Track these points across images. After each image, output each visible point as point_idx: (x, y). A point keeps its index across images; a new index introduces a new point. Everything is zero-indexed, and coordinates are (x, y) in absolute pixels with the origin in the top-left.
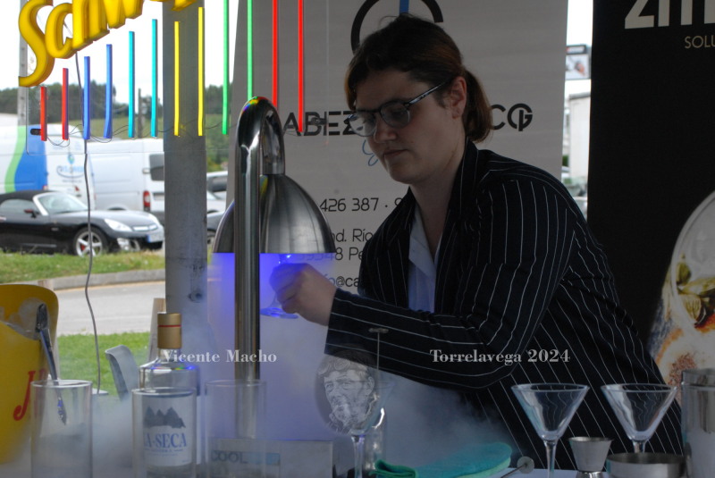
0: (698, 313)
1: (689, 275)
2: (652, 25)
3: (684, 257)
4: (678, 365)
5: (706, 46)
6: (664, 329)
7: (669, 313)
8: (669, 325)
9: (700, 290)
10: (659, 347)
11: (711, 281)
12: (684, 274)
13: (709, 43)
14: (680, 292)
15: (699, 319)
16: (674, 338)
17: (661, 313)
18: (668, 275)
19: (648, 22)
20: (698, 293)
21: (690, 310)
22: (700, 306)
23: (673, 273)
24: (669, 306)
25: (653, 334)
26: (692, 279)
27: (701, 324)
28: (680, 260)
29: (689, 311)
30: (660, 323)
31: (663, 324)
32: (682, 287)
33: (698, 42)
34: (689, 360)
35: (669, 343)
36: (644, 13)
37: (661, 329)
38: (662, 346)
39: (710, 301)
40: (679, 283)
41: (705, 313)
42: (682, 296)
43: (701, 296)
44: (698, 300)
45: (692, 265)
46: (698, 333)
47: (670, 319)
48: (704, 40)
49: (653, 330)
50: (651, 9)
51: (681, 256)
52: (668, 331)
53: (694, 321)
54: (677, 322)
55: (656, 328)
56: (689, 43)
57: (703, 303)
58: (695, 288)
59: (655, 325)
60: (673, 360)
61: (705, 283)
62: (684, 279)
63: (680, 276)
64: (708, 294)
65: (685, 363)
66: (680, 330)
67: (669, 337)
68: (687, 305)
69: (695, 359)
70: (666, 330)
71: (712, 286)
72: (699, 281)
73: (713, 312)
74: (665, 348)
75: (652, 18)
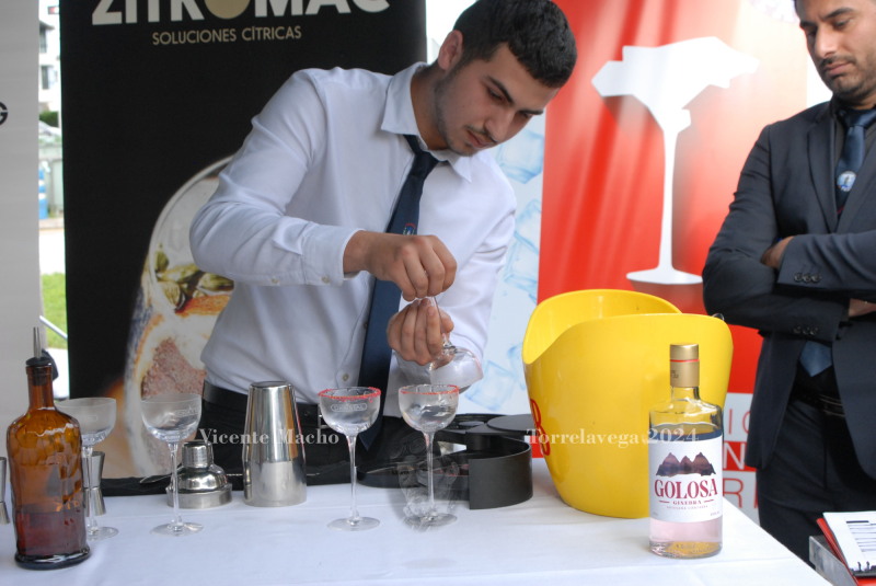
0: (177, 299)
1: (167, 263)
2: (119, 21)
3: (161, 246)
4: (161, 349)
5: (174, 42)
6: (145, 316)
7: (150, 300)
8: (149, 311)
9: (178, 276)
10: (141, 333)
11: (189, 268)
12: (162, 262)
13: (177, 39)
14: (159, 279)
15: (178, 305)
16: (156, 324)
17: (141, 301)
18: (146, 264)
19: (115, 18)
20: (177, 280)
21: (170, 296)
22: (179, 292)
23: (151, 261)
24: (149, 293)
25: (135, 321)
26: (170, 267)
27: (182, 308)
28: (158, 249)
29: (168, 297)
30: (141, 310)
31: (144, 311)
32: (160, 275)
33: (166, 38)
34: (171, 344)
35: (151, 329)
36: (112, 9)
38: (144, 333)
39: (189, 288)
40: (157, 271)
41: (184, 299)
42: (161, 284)
43: (179, 283)
44: (177, 286)
45: (169, 253)
46: (178, 317)
47: (151, 306)
48: (171, 37)
49: (135, 317)
50: (118, 5)
51: (158, 245)
52: (149, 317)
53: (174, 307)
54: (157, 308)
55: (138, 315)
56: (158, 39)
57: (182, 290)
58: (173, 275)
59: (136, 312)
60: (156, 345)
61: (182, 270)
62: (162, 266)
63: (158, 264)
64: (186, 280)
65: (167, 347)
66: (160, 316)
67: (150, 322)
68: (166, 291)
69: (176, 343)
70: (147, 317)
71: (189, 273)
72: (177, 268)
73: (191, 298)
74: (146, 334)
75: (119, 15)
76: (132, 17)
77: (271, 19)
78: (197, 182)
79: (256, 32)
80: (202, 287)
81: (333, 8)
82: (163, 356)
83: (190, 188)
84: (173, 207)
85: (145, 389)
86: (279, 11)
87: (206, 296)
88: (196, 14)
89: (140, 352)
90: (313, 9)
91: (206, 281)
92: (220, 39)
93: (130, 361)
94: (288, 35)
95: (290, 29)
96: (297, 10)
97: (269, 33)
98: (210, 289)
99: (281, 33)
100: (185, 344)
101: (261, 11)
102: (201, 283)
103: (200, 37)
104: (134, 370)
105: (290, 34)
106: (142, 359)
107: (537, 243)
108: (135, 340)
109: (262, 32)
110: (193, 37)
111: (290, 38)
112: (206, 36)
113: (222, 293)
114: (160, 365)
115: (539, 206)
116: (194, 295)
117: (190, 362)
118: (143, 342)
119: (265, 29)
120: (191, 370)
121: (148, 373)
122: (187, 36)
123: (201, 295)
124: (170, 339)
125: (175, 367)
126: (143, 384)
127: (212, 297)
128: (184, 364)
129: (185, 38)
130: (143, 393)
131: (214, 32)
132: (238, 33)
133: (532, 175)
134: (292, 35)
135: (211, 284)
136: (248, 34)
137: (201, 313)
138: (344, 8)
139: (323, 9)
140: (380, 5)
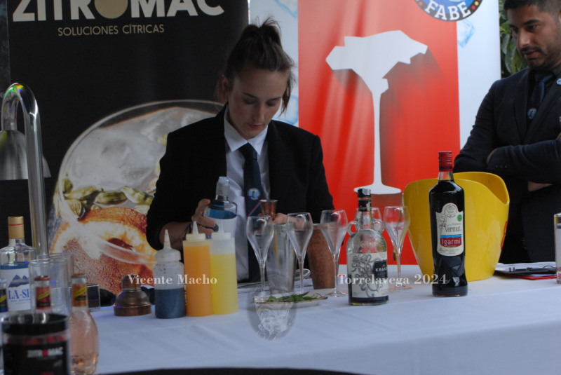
0: (79, 211)
1: (71, 187)
2: (33, 19)
3: (67, 175)
4: (68, 247)
5: (73, 34)
6: (56, 224)
7: (59, 213)
8: (59, 221)
9: (80, 196)
10: (53, 236)
11: (88, 190)
12: (68, 186)
13: (75, 32)
14: (66, 198)
15: (80, 215)
16: (64, 229)
17: (53, 214)
18: (57, 188)
19: (30, 17)
20: (79, 198)
21: (74, 209)
22: (81, 206)
23: (60, 186)
24: (58, 208)
25: (50, 228)
26: (74, 189)
27: (82, 218)
28: (65, 177)
29: (72, 210)
30: (53, 220)
31: (55, 221)
32: (67, 195)
33: (67, 31)
34: (75, 243)
35: (60, 233)
36: (27, 11)
37: (54, 224)
39: (88, 203)
40: (64, 193)
41: (84, 211)
42: (67, 201)
43: (81, 200)
44: (79, 202)
45: (73, 179)
46: (80, 224)
47: (60, 217)
48: (72, 31)
49: (49, 225)
50: (32, 8)
51: (65, 175)
52: (59, 225)
53: (77, 217)
54: (64, 218)
55: (51, 224)
56: (62, 32)
57: (83, 205)
58: (76, 195)
60: (64, 243)
61: (83, 191)
62: (68, 189)
63: (65, 188)
64: (86, 198)
65: (73, 245)
66: (67, 224)
67: (60, 228)
68: (71, 206)
69: (79, 242)
70: (57, 225)
71: (88, 193)
72: (79, 190)
73: (90, 210)
74: (57, 236)
75: (33, 14)
76: (42, 17)
77: (142, 20)
78: (92, 131)
79: (132, 28)
80: (98, 202)
81: (186, 12)
82: (69, 251)
83: (88, 134)
84: (75, 148)
86: (148, 14)
87: (101, 208)
88: (89, 15)
89: (53, 250)
90: (172, 13)
91: (100, 198)
92: (107, 33)
94: (155, 30)
95: (156, 26)
96: (161, 13)
97: (141, 29)
98: (103, 203)
99: (150, 29)
100: (85, 242)
101: (135, 14)
102: (97, 199)
103: (92, 31)
105: (156, 29)
109: (136, 28)
110: (87, 31)
111: (156, 32)
112: (97, 30)
113: (112, 206)
116: (92, 208)
117: (90, 255)
118: (55, 242)
119: (138, 26)
120: (90, 260)
122: (83, 30)
123: (97, 208)
124: (74, 239)
125: (78, 259)
127: (105, 209)
128: (85, 256)
129: (82, 31)
131: (102, 27)
132: (120, 29)
134: (157, 30)
135: (104, 200)
136: (127, 29)
137: (97, 221)
138: (193, 12)
139: (179, 13)
140: (218, 11)
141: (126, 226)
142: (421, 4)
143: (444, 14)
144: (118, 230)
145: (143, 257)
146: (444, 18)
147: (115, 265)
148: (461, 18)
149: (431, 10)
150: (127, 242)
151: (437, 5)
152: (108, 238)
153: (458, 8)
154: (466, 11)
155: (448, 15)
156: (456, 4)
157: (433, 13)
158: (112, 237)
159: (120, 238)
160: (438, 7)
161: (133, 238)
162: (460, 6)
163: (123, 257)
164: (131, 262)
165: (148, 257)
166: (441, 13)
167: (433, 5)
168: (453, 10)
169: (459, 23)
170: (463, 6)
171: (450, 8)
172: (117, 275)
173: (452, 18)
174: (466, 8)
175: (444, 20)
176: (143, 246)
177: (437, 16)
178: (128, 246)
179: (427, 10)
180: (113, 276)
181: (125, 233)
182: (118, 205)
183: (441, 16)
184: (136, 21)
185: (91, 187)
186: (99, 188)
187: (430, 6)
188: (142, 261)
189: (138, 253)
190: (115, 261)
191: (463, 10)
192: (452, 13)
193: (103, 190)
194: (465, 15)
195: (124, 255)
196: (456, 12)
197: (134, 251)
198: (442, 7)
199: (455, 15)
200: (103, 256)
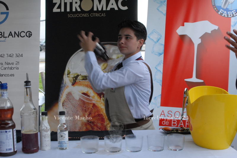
0: (72, 82)
1: (70, 73)
7: (65, 82)
9: (73, 76)
12: (69, 72)
13: (74, 16)
14: (68, 77)
15: (72, 83)
16: (67, 88)
17: (63, 82)
18: (65, 73)
19: (59, 10)
20: (72, 77)
21: (71, 81)
23: (66, 72)
24: (65, 80)
26: (71, 74)
28: (68, 69)
32: (68, 76)
33: (71, 16)
35: (65, 89)
37: (63, 86)
39: (75, 79)
40: (67, 75)
41: (74, 82)
43: (73, 78)
44: (72, 79)
45: (71, 70)
46: (72, 87)
47: (66, 83)
49: (61, 86)
50: (59, 7)
53: (72, 84)
55: (62, 86)
56: (69, 16)
57: (73, 79)
58: (72, 76)
59: (62, 85)
60: (67, 93)
61: (74, 75)
62: (69, 73)
64: (75, 77)
65: (69, 94)
66: (68, 86)
68: (70, 80)
69: (72, 93)
70: (65, 86)
71: (76, 75)
73: (76, 82)
74: (64, 91)
75: (60, 9)
76: (63, 10)
77: (98, 11)
78: (78, 52)
79: (94, 14)
81: (114, 9)
82: (68, 96)
83: (76, 54)
84: (72, 59)
85: (63, 104)
86: (100, 9)
87: (80, 81)
88: (79, 10)
89: (63, 95)
90: (108, 9)
91: (80, 78)
92: (85, 16)
93: (60, 97)
96: (104, 9)
97: (97, 15)
98: (80, 80)
99: (100, 15)
100: (74, 93)
101: (95, 9)
102: (78, 78)
103: (80, 15)
104: (61, 99)
105: (102, 15)
106: (63, 97)
107: (162, 71)
108: (61, 92)
109: (95, 14)
110: (78, 15)
112: (81, 15)
113: (84, 81)
114: (68, 99)
115: (163, 62)
116: (77, 81)
117: (75, 98)
120: (75, 100)
121: (64, 100)
122: (76, 15)
123: (78, 81)
124: (70, 92)
125: (71, 99)
126: (63, 103)
128: (74, 98)
129: (76, 16)
130: (63, 105)
131: (83, 14)
132: (89, 15)
133: (161, 54)
135: (81, 78)
136: (92, 15)
137: (78, 86)
138: (116, 9)
139: (111, 9)
140: (126, 8)
141: (88, 88)
142: (217, 11)
143: (226, 15)
144: (85, 90)
145: (94, 100)
146: (226, 16)
147: (84, 103)
148: (233, 16)
149: (221, 13)
150: (88, 95)
151: (223, 11)
152: (82, 92)
153: (232, 13)
154: (235, 14)
155: (228, 15)
156: (231, 11)
157: (221, 14)
158: (83, 92)
159: (86, 93)
160: (224, 12)
161: (90, 93)
162: (233, 12)
163: (87, 100)
164: (89, 102)
165: (96, 101)
166: (225, 14)
167: (222, 11)
168: (230, 13)
169: (232, 18)
170: (234, 12)
171: (229, 12)
172: (84, 106)
173: (229, 16)
174: (235, 13)
175: (226, 17)
176: (94, 96)
177: (223, 15)
178: (89, 96)
179: (219, 13)
180: (83, 106)
181: (88, 91)
182: (85, 81)
183: (225, 16)
184: (95, 12)
185: (77, 73)
186: (79, 74)
187: (220, 12)
188: (94, 102)
189: (92, 99)
190: (84, 101)
191: (234, 13)
192: (229, 14)
193: (81, 74)
194: (235, 15)
195: (87, 99)
196: (231, 14)
197: (91, 98)
198: (225, 12)
199: (230, 15)
200: (80, 99)
